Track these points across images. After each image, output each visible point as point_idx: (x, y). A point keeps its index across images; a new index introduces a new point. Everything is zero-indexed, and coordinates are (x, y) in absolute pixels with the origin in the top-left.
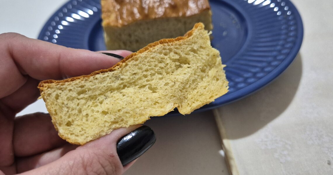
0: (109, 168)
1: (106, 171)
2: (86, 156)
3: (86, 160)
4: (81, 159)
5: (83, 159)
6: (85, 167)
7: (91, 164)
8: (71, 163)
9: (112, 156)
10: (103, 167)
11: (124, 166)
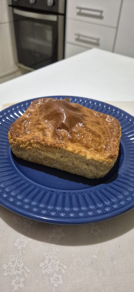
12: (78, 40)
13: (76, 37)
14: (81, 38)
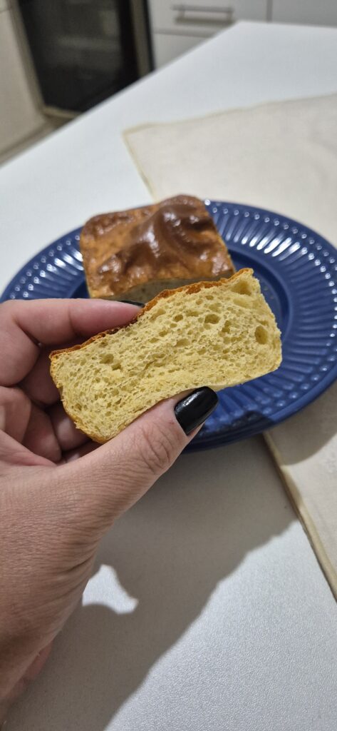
0: (171, 436)
1: (168, 440)
2: (146, 427)
3: (146, 430)
4: (140, 430)
5: (143, 429)
6: (147, 437)
7: (152, 433)
8: (132, 435)
9: (172, 423)
10: (165, 435)
11: (187, 435)
12: (181, 20)
13: (176, 13)
14: (188, 14)
